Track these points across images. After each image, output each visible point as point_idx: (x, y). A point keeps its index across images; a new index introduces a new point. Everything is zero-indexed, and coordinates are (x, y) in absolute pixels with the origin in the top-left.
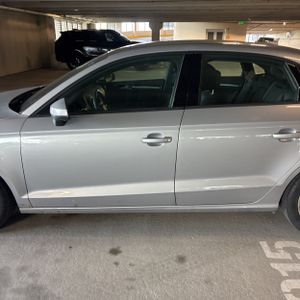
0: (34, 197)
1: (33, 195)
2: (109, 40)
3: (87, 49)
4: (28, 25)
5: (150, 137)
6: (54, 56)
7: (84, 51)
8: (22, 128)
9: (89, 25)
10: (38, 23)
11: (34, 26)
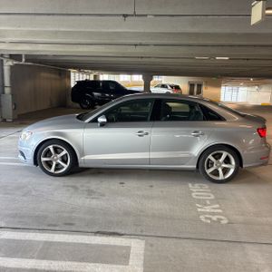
0: (86, 159)
1: (87, 157)
2: (111, 88)
3: (96, 94)
4: (53, 76)
5: (140, 132)
6: (70, 98)
7: (93, 95)
8: (85, 127)
9: (95, 76)
10: (60, 74)
11: (57, 77)
